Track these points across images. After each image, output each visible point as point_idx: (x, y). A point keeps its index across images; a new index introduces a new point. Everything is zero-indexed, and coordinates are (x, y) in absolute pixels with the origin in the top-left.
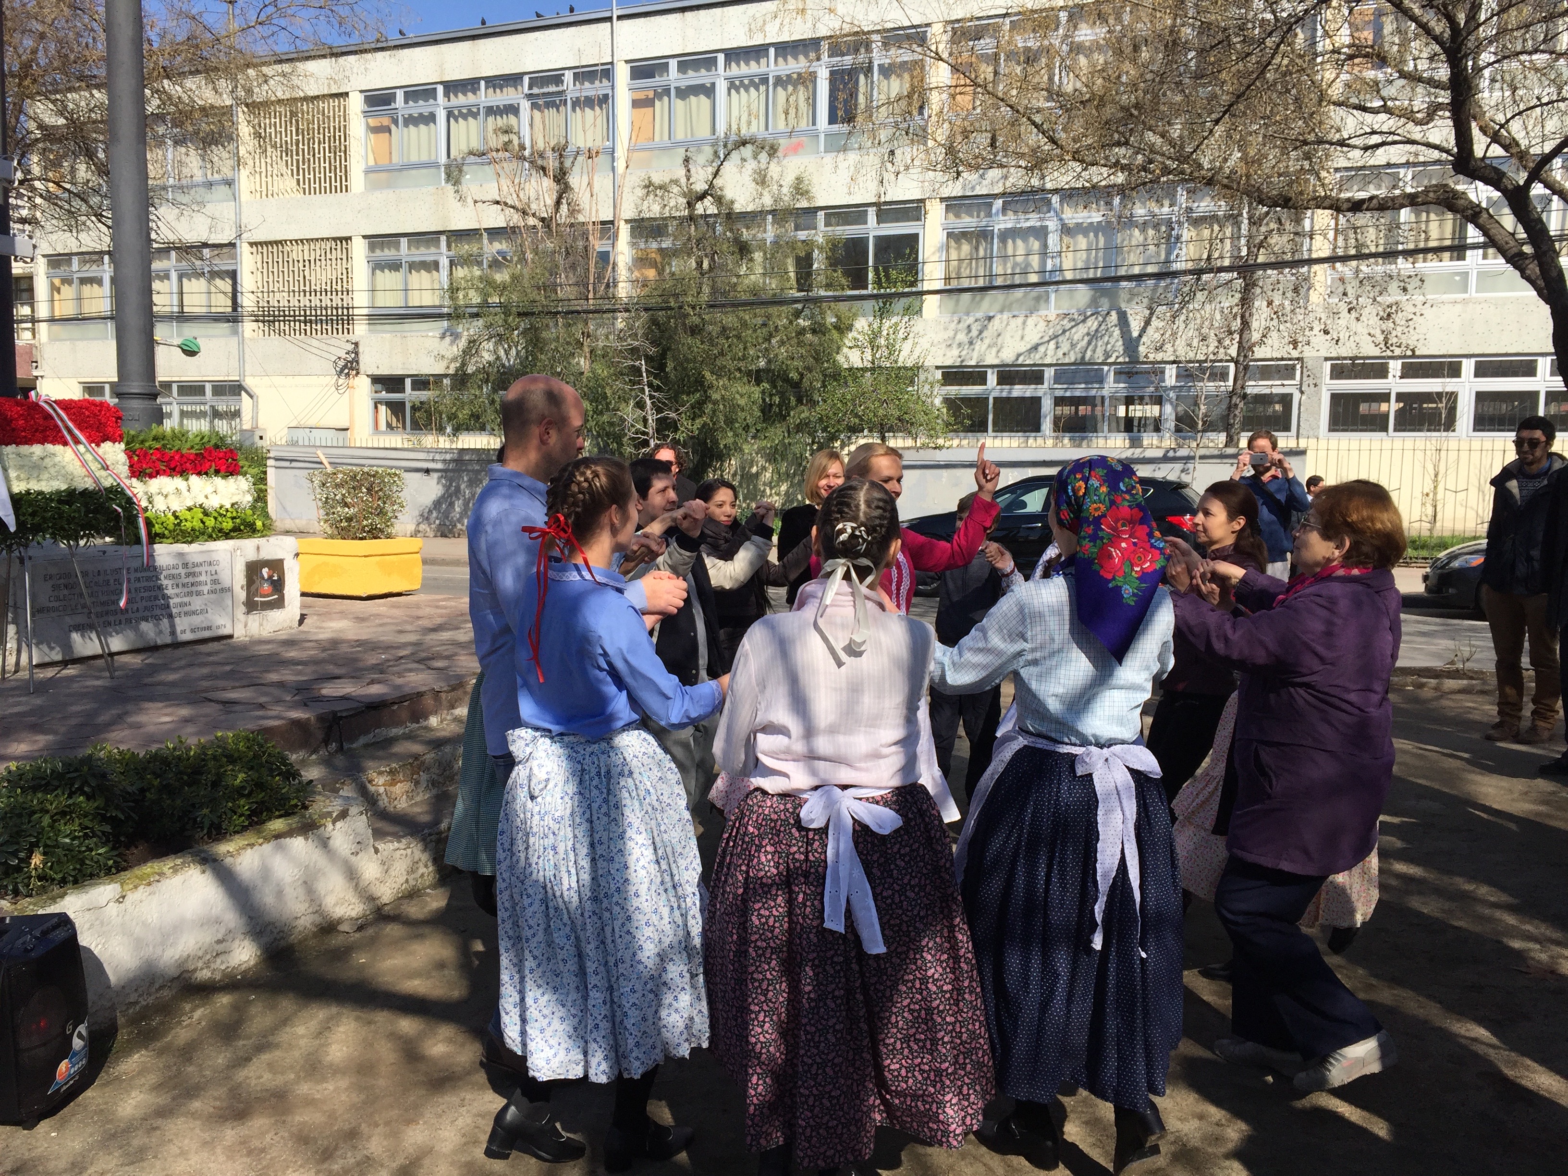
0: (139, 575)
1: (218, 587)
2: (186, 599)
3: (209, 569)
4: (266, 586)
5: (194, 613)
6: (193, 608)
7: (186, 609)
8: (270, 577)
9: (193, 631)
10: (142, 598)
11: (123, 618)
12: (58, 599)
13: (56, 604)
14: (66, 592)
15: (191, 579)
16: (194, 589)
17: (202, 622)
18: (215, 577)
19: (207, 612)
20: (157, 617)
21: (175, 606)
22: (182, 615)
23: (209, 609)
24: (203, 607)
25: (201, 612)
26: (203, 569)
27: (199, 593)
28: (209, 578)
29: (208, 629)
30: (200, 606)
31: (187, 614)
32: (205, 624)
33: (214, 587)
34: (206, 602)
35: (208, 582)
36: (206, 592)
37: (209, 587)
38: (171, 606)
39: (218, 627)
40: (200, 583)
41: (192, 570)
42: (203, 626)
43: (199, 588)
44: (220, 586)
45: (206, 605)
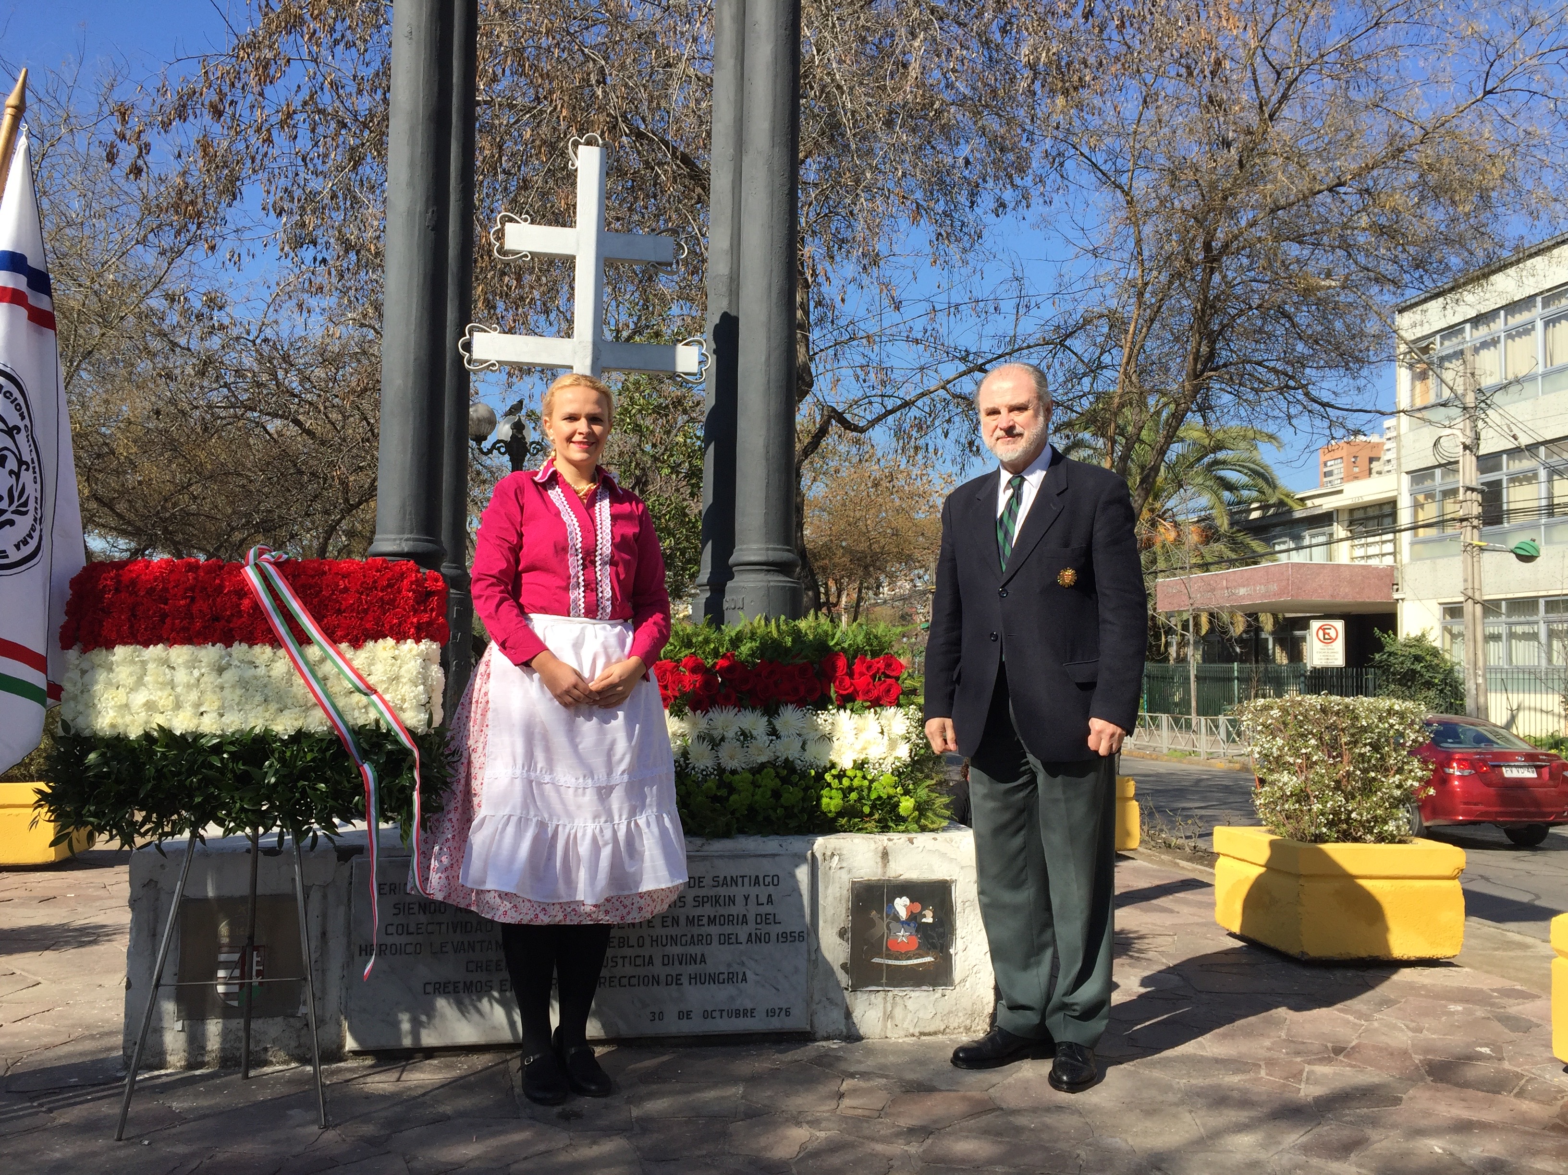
1: (775, 930)
2: (696, 950)
3: (753, 891)
4: (903, 936)
5: (713, 978)
6: (710, 967)
7: (692, 969)
8: (914, 918)
9: (707, 1015)
12: (403, 929)
13: (402, 940)
14: (423, 918)
15: (708, 910)
16: (714, 930)
17: (732, 998)
18: (768, 909)
19: (745, 979)
20: (625, 981)
21: (667, 961)
22: (685, 980)
23: (749, 974)
24: (735, 968)
25: (731, 978)
26: (738, 892)
27: (726, 939)
28: (752, 910)
29: (745, 1014)
30: (729, 965)
31: (695, 979)
32: (739, 1004)
33: (765, 928)
34: (744, 959)
35: (751, 918)
36: (743, 938)
37: (751, 927)
38: (657, 961)
39: (771, 1013)
40: (730, 920)
41: (712, 892)
42: (734, 1007)
43: (728, 929)
44: (779, 929)
45: (743, 964)
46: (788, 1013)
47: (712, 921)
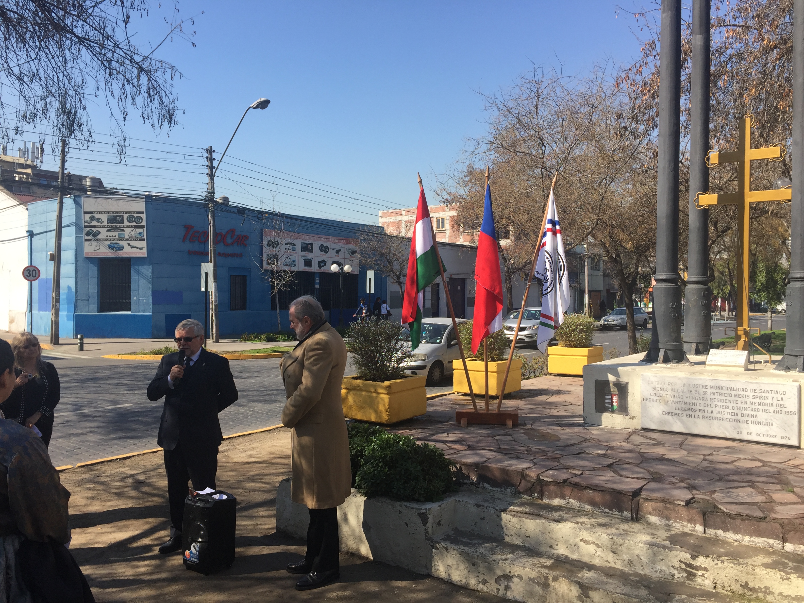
0: (714, 390)
1: (784, 410)
2: (754, 413)
3: (775, 396)
5: (760, 423)
6: (759, 419)
7: (752, 419)
9: (758, 435)
10: (716, 406)
11: (701, 414)
12: (656, 395)
14: (661, 392)
15: (758, 400)
16: (760, 407)
17: (767, 431)
18: (781, 402)
19: (772, 425)
20: (728, 420)
21: (743, 415)
22: (750, 422)
23: (774, 423)
24: (769, 421)
25: (767, 424)
26: (770, 395)
27: (765, 411)
28: (775, 402)
29: (772, 437)
30: (766, 420)
31: (754, 422)
32: (771, 433)
33: (780, 409)
34: (772, 418)
35: (775, 404)
36: (772, 411)
37: (775, 408)
38: (739, 415)
39: (783, 438)
40: (766, 404)
41: (760, 395)
42: (768, 434)
43: (766, 407)
44: (786, 410)
45: (772, 420)
46: (789, 438)
47: (760, 404)
